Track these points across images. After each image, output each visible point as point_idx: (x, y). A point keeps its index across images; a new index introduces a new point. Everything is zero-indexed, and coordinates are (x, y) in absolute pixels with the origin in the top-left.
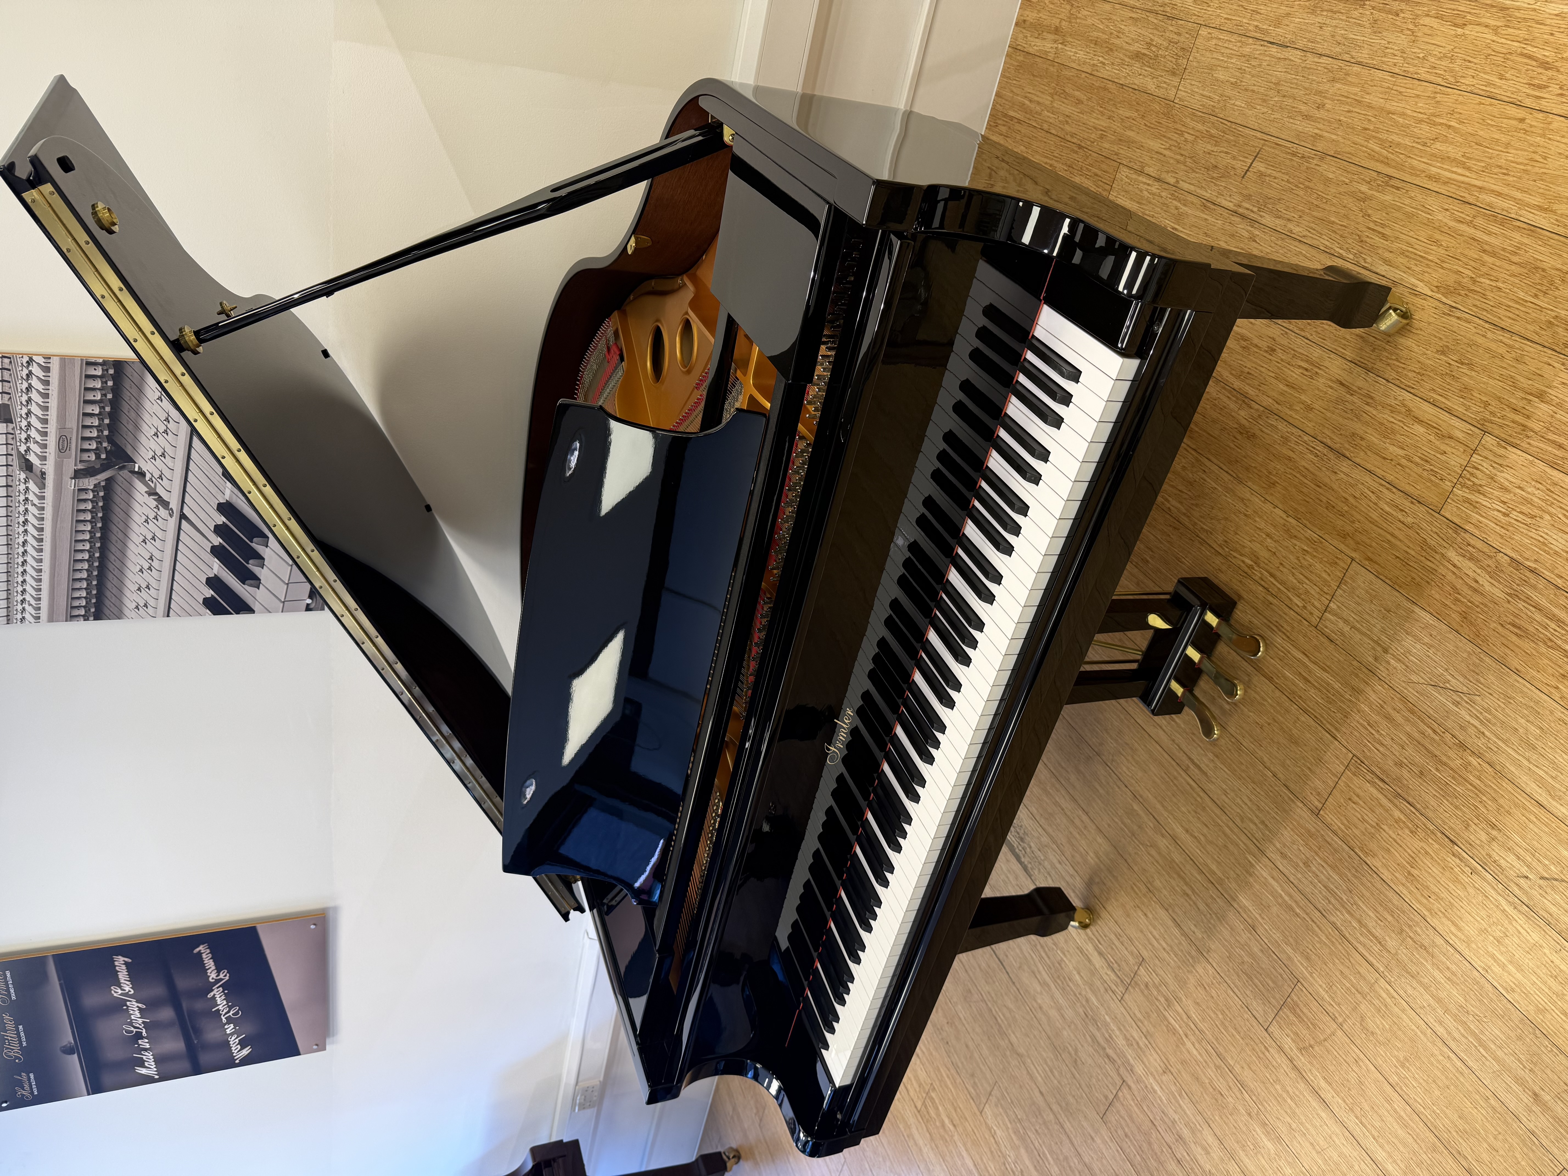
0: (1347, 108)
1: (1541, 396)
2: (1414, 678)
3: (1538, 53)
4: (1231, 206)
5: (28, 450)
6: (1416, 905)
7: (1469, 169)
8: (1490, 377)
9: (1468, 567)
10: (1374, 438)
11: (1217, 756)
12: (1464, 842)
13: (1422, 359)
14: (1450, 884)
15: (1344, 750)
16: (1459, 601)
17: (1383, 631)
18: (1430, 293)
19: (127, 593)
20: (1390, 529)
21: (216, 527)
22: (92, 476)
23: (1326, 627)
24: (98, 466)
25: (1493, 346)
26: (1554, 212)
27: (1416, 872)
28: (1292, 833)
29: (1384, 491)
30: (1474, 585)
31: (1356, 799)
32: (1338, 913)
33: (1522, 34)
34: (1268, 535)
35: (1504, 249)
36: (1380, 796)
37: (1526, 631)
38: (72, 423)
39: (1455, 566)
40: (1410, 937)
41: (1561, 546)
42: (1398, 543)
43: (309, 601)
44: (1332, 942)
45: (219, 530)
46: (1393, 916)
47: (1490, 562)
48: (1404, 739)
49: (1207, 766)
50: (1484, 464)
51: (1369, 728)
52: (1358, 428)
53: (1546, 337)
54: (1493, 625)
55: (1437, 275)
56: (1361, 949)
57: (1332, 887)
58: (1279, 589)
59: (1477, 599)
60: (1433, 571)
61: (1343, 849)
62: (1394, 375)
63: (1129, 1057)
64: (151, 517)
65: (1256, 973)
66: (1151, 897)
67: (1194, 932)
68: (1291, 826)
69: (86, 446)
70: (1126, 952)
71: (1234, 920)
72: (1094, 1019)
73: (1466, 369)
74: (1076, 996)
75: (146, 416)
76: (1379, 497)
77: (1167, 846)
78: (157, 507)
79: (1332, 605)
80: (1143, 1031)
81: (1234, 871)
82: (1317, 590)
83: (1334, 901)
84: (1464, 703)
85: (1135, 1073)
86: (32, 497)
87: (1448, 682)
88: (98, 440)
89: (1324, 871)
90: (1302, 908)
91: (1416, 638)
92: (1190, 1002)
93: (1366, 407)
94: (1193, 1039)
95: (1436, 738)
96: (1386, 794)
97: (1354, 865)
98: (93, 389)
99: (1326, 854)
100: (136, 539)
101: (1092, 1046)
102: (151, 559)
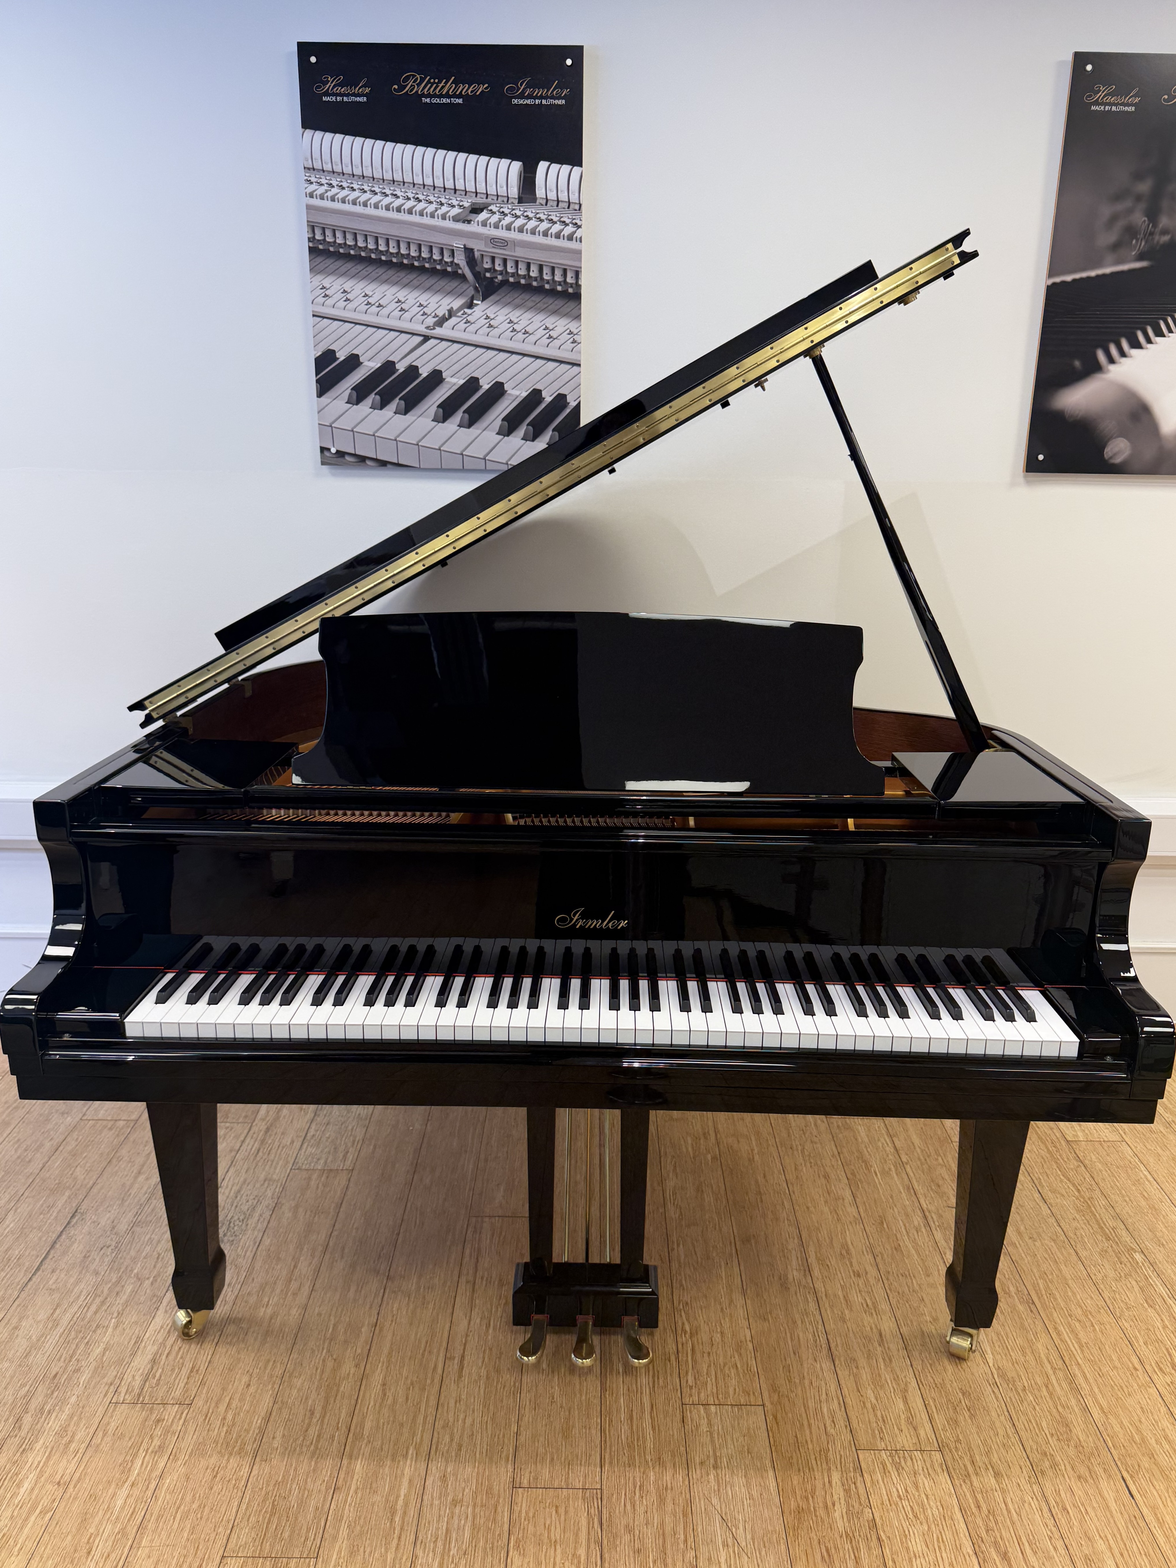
0: (1046, 1256)
1: (997, 1475)
2: (715, 1501)
4: (925, 1206)
5: (493, 213)
7: (1082, 1351)
8: (978, 1433)
9: (838, 1492)
10: (865, 1375)
11: (488, 1378)
13: (947, 1382)
15: (598, 1478)
16: (807, 1499)
17: (730, 1457)
18: (991, 1365)
19: (341, 281)
20: (812, 1421)
21: (417, 368)
22: (467, 263)
23: (691, 1412)
24: (477, 269)
25: (998, 1424)
26: (1107, 1418)
28: (474, 1474)
29: (836, 1401)
30: (830, 1504)
31: (562, 1510)
32: (431, 1555)
34: (722, 1333)
35: (1059, 1399)
36: (584, 1530)
38: (519, 253)
39: (830, 1482)
41: (915, 1549)
42: (808, 1432)
43: (333, 450)
45: (413, 371)
47: (856, 1506)
48: (656, 1521)
49: (470, 1373)
50: (919, 1462)
51: (638, 1488)
52: (862, 1362)
53: (1035, 1457)
54: (813, 1535)
57: (454, 1536)
58: (687, 1361)
59: (821, 1512)
60: (811, 1469)
61: (502, 1526)
62: (920, 1368)
63: (41, 1442)
64: (425, 310)
65: (285, 1515)
66: (274, 1383)
67: (274, 1438)
68: (481, 1471)
69: (497, 262)
70: (182, 1385)
71: (327, 1467)
72: (57, 1387)
73: (967, 1414)
74: (71, 1357)
75: (528, 315)
76: (827, 1401)
77: (348, 1374)
78: (436, 316)
79: (713, 1408)
80: (94, 1441)
81: (382, 1444)
82: (715, 1391)
83: (440, 1543)
84: (731, 1550)
85: (24, 1456)
86: (445, 209)
87: (737, 1528)
88: (505, 272)
89: (463, 1522)
90: (403, 1522)
91: (748, 1485)
92: (182, 1470)
93: (881, 1360)
94: (136, 1492)
95: (682, 1546)
96: (592, 1533)
97: (495, 1544)
98: (553, 274)
99: (482, 1513)
100: (402, 294)
101: (16, 1398)
102: (380, 306)
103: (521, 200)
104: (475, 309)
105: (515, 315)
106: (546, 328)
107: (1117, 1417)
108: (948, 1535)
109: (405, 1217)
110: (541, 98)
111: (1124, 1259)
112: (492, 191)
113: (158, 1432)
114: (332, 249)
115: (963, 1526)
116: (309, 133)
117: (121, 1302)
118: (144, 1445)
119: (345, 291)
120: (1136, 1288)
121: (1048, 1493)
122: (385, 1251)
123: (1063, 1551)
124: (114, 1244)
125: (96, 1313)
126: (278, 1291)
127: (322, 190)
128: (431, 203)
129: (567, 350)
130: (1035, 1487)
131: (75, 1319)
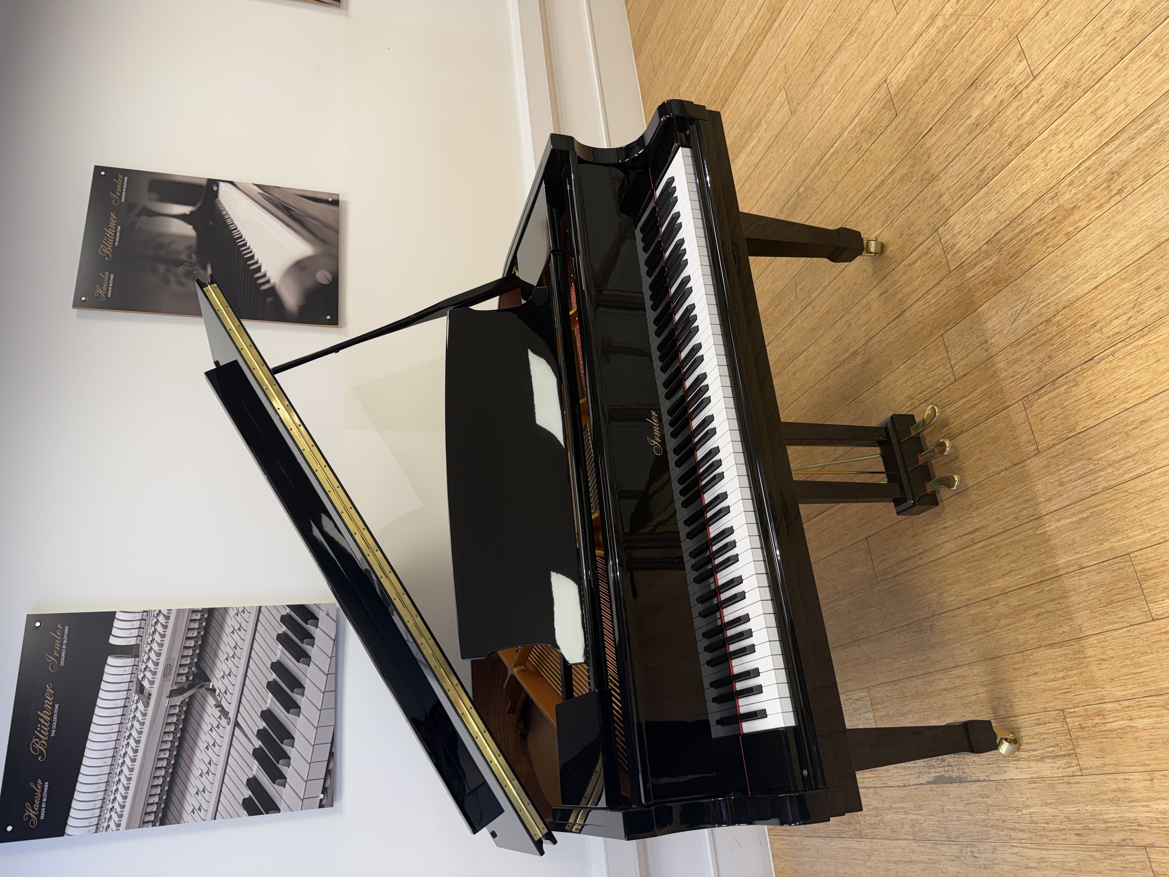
1: (941, 196)
2: (1006, 331)
3: (853, 145)
5: (144, 676)
6: (1116, 411)
8: (921, 217)
9: (978, 269)
10: (907, 290)
11: (978, 508)
12: (1095, 351)
13: (897, 247)
14: (1115, 376)
15: (1016, 405)
16: (988, 282)
17: (978, 337)
19: (188, 797)
20: (942, 304)
21: (259, 731)
22: (181, 694)
23: (959, 374)
24: (186, 686)
25: (913, 210)
26: (893, 161)
27: (1098, 397)
28: (1040, 482)
29: (927, 297)
30: (986, 270)
31: (1043, 415)
32: (1098, 480)
33: (844, 148)
34: (906, 382)
35: (890, 188)
36: (1049, 395)
37: (1017, 252)
38: (176, 655)
39: (973, 276)
40: (1133, 429)
42: (949, 303)
43: (322, 797)
44: (1115, 499)
45: (261, 734)
46: (1116, 434)
47: (982, 256)
48: (1029, 358)
49: (978, 522)
50: (947, 237)
51: (1014, 378)
52: (900, 296)
53: (925, 183)
54: (1006, 269)
55: (879, 224)
56: (1127, 477)
57: (1082, 472)
58: (929, 393)
59: (992, 272)
60: (970, 290)
61: (1065, 446)
62: (894, 264)
63: (1128, 815)
64: (215, 726)
65: (1110, 593)
66: (1027, 655)
67: (1064, 632)
68: (1036, 479)
69: (182, 671)
70: (1051, 726)
71: (1069, 582)
72: (1086, 828)
73: (913, 228)
74: (1060, 830)
75: (223, 646)
76: (928, 302)
77: (1005, 605)
78: (220, 718)
79: (952, 363)
80: (1113, 771)
81: (1042, 554)
82: (941, 367)
83: (1090, 478)
84: (1030, 307)
85: (1142, 823)
86: (138, 714)
87: (1017, 311)
88: (190, 666)
89: (1071, 472)
90: (1085, 510)
91: (990, 318)
92: (1108, 687)
93: (896, 287)
94: (1135, 714)
95: (1038, 335)
96: (1049, 390)
97: (1077, 443)
98: (193, 629)
99: (1062, 462)
100: (202, 745)
101: (1105, 858)
102: (210, 763)
103: (137, 656)
104: (216, 687)
105: (222, 656)
106: (233, 632)
107: (891, 156)
108: (981, 203)
109: (890, 628)
110: (61, 644)
111: (805, 195)
112: (127, 678)
113: (1089, 723)
114: (163, 806)
115: (974, 198)
116: (68, 830)
117: (1009, 814)
118: (1103, 728)
119: (197, 793)
120: (819, 182)
121: (942, 168)
122: (916, 629)
123: (970, 146)
124: (969, 849)
125: (1023, 831)
126: (965, 692)
127: (115, 817)
128: (132, 726)
129: (249, 616)
130: (941, 175)
131: (1033, 846)
